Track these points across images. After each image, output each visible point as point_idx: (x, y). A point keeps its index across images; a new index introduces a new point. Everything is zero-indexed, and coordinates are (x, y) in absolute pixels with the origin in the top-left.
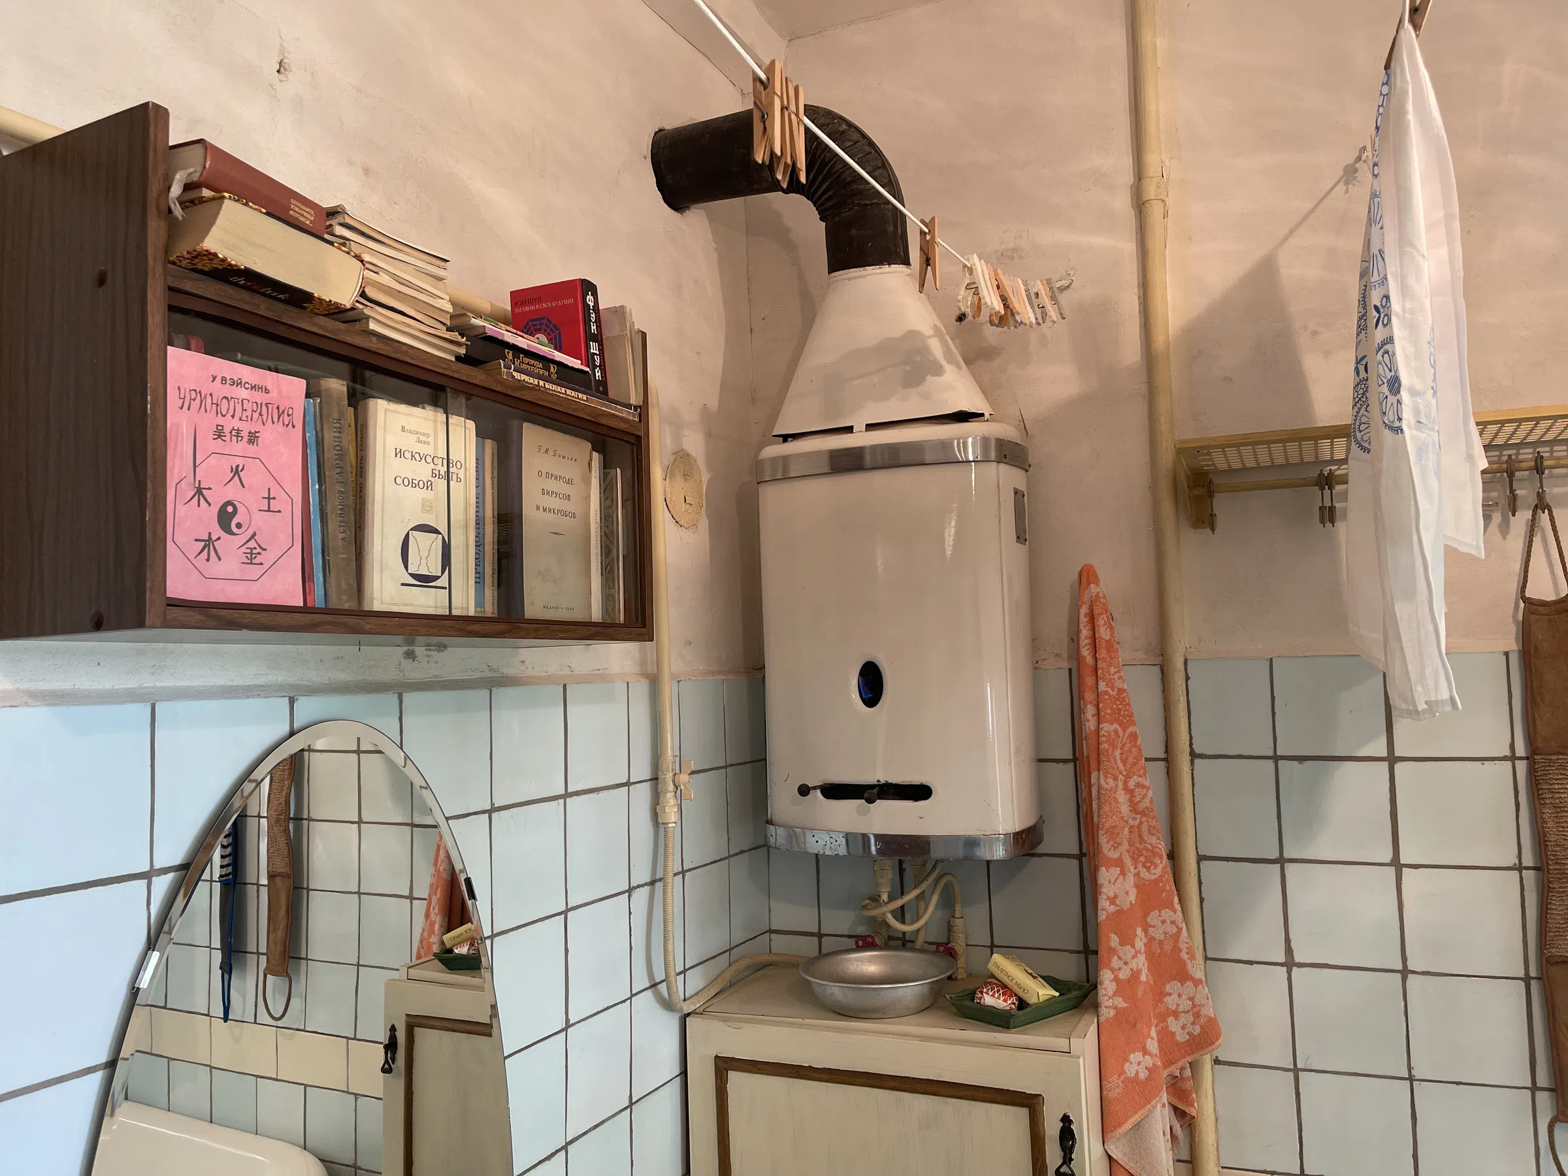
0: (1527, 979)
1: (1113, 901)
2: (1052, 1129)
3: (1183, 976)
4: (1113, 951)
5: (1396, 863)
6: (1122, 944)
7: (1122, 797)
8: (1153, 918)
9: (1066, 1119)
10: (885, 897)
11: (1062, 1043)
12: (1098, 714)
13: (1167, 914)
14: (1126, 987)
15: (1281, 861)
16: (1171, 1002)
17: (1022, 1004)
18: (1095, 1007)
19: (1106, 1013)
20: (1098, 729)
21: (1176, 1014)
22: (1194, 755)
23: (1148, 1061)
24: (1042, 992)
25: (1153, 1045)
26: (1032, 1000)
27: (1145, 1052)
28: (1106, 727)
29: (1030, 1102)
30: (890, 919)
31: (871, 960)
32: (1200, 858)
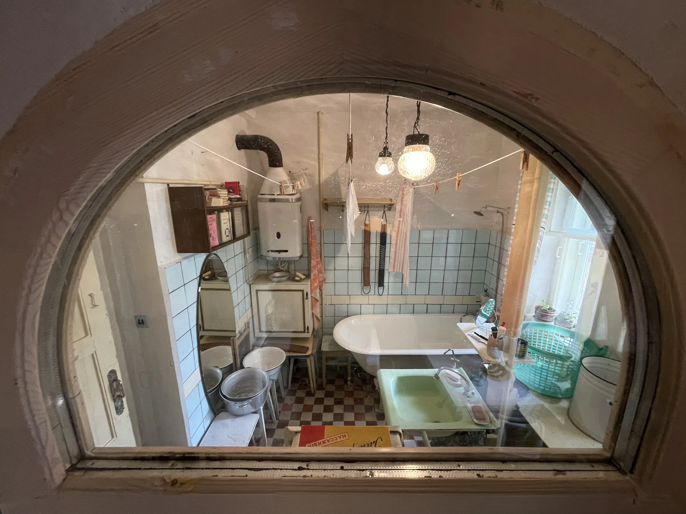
0: (362, 270)
1: (313, 264)
2: (305, 293)
3: (322, 273)
4: (313, 271)
5: (348, 257)
6: (314, 269)
7: (315, 250)
8: (318, 266)
9: (307, 292)
10: (280, 265)
11: (306, 283)
12: (311, 238)
13: (320, 265)
14: (315, 275)
15: (335, 257)
16: (320, 276)
17: (301, 279)
18: (310, 278)
19: (312, 279)
20: (312, 241)
21: (320, 278)
22: (324, 243)
23: (317, 284)
24: (303, 277)
25: (318, 282)
26: (302, 278)
27: (317, 283)
28: (313, 240)
29: (303, 291)
30: (280, 268)
31: (278, 274)
32: (324, 257)
